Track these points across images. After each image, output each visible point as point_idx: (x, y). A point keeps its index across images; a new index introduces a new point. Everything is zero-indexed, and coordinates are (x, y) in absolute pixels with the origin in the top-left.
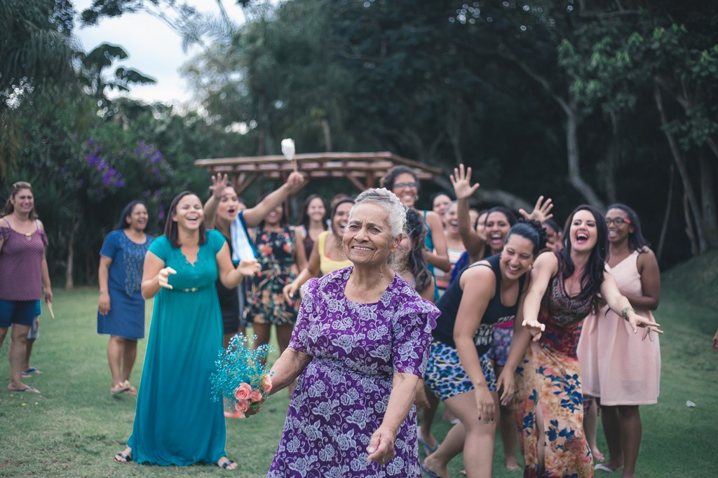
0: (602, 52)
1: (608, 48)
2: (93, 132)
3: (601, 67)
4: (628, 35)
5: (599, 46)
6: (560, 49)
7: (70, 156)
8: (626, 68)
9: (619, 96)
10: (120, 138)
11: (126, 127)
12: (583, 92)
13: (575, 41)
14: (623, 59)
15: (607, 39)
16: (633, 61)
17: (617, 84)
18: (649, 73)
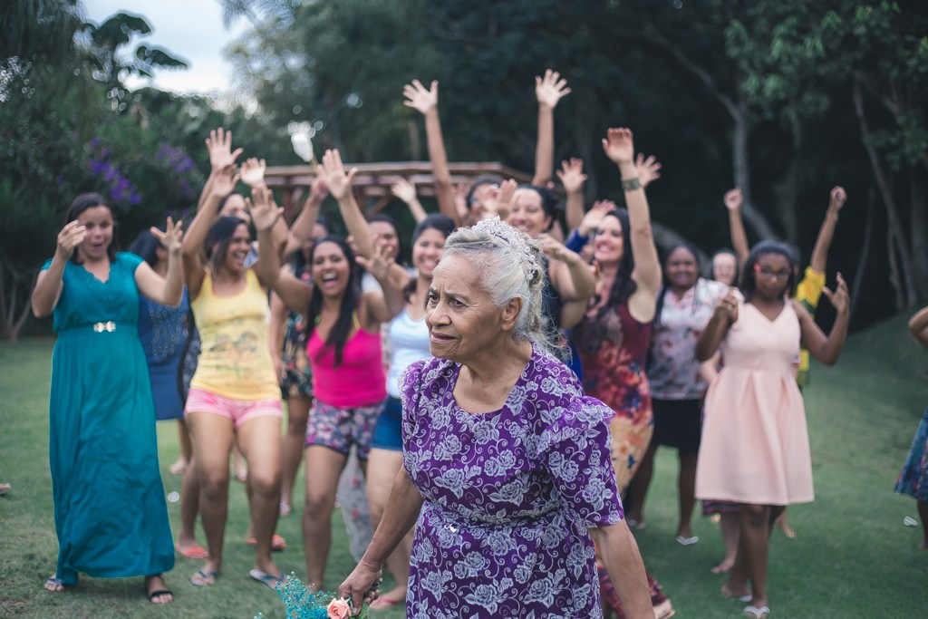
0: (786, 38)
1: (794, 33)
2: (100, 130)
3: (785, 59)
4: (820, 15)
5: (781, 29)
6: (729, 33)
7: (68, 161)
8: (819, 60)
9: (808, 97)
10: (137, 138)
11: (145, 124)
12: (760, 91)
13: (749, 24)
14: (815, 48)
15: (792, 21)
16: (826, 49)
17: (806, 79)
18: (848, 68)
